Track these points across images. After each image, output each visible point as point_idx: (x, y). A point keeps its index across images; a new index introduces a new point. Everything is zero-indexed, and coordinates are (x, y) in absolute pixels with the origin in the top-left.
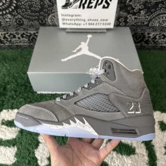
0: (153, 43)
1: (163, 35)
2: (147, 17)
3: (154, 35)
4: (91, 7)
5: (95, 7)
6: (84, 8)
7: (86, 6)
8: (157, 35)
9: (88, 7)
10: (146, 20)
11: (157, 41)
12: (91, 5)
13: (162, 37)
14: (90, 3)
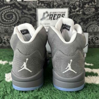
0: (92, 43)
1: (97, 37)
2: (84, 26)
3: (91, 37)
4: (55, 19)
5: (57, 19)
6: (51, 19)
7: (52, 18)
8: (93, 37)
9: (54, 19)
10: (84, 28)
11: (95, 42)
12: (55, 18)
13: (96, 39)
14: (54, 17)
